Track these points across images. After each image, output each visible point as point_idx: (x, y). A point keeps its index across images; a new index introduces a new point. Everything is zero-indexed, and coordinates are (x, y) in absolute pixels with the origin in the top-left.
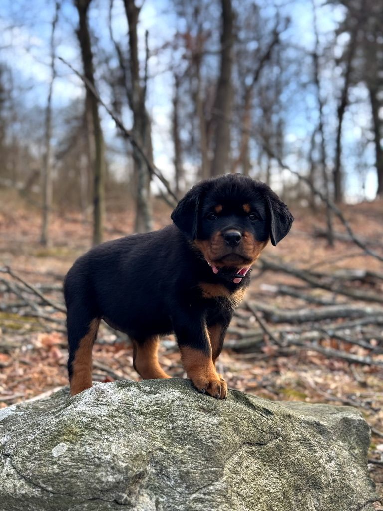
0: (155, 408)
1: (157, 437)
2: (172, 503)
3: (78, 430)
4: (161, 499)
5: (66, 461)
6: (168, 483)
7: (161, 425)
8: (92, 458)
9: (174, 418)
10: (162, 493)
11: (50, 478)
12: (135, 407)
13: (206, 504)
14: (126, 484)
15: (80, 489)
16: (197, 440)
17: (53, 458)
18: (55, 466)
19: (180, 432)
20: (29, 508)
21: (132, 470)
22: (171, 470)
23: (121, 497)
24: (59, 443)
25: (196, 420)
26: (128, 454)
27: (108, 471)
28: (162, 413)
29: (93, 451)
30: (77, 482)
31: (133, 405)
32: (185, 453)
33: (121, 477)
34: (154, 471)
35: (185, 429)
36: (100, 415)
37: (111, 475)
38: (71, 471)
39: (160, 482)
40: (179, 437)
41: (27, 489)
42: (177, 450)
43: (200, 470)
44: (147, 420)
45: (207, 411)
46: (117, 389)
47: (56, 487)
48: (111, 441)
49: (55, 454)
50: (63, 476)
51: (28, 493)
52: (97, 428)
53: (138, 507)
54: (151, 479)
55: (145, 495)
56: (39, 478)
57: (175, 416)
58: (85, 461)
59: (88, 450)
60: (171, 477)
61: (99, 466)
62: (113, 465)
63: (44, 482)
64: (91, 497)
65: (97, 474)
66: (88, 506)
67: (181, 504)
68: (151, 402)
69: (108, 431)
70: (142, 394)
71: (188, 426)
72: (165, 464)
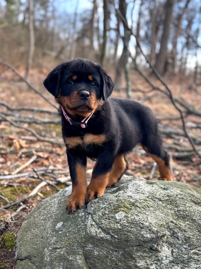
0: (167, 198)
1: (170, 215)
2: (181, 253)
3: (128, 206)
4: (174, 250)
5: (125, 223)
6: (178, 242)
7: (171, 208)
8: (139, 223)
9: (178, 205)
10: (175, 247)
11: (116, 231)
12: (157, 197)
13: (199, 256)
14: (157, 240)
15: (132, 239)
16: (192, 219)
17: (116, 220)
18: (119, 225)
19: (182, 213)
20: (104, 245)
21: (160, 233)
22: (179, 234)
23: (154, 246)
24: (119, 212)
25: (191, 208)
26: (157, 223)
27: (147, 231)
28: (171, 201)
29: (139, 219)
30: (130, 235)
31: (156, 195)
32: (186, 226)
33: (154, 236)
34: (169, 234)
35: (185, 212)
36: (140, 199)
37: (149, 234)
38: (128, 229)
39: (173, 240)
40: (182, 216)
41: (103, 235)
42: (181, 223)
43: (196, 237)
44: (164, 204)
45: (196, 203)
46: (146, 185)
47: (119, 236)
48: (147, 215)
49: (117, 218)
50: (123, 231)
51: (104, 237)
52: (139, 206)
53: (162, 253)
54: (168, 238)
55: (166, 246)
56: (109, 230)
57: (179, 204)
58: (135, 224)
59: (136, 219)
60: (180, 239)
61: (142, 228)
62: (150, 228)
63: (113, 232)
64: (138, 244)
65: (141, 232)
66: (136, 249)
67: (186, 254)
68: (165, 194)
69: (144, 209)
70: (160, 189)
71: (186, 211)
72: (176, 231)
